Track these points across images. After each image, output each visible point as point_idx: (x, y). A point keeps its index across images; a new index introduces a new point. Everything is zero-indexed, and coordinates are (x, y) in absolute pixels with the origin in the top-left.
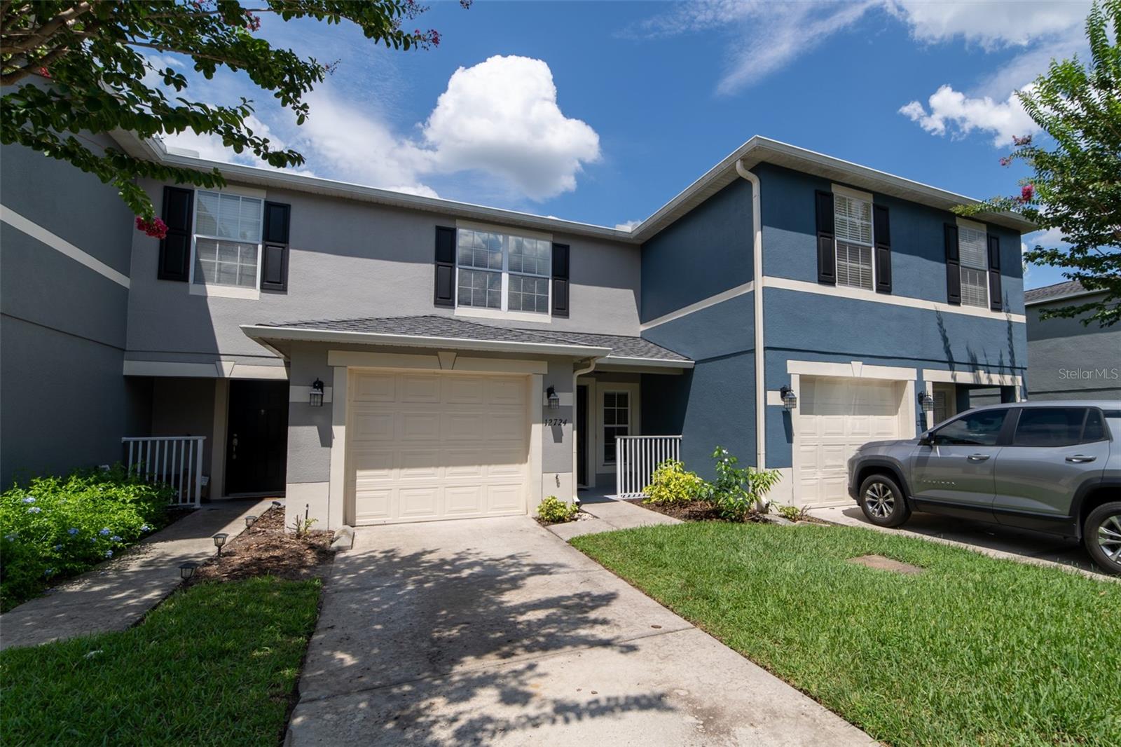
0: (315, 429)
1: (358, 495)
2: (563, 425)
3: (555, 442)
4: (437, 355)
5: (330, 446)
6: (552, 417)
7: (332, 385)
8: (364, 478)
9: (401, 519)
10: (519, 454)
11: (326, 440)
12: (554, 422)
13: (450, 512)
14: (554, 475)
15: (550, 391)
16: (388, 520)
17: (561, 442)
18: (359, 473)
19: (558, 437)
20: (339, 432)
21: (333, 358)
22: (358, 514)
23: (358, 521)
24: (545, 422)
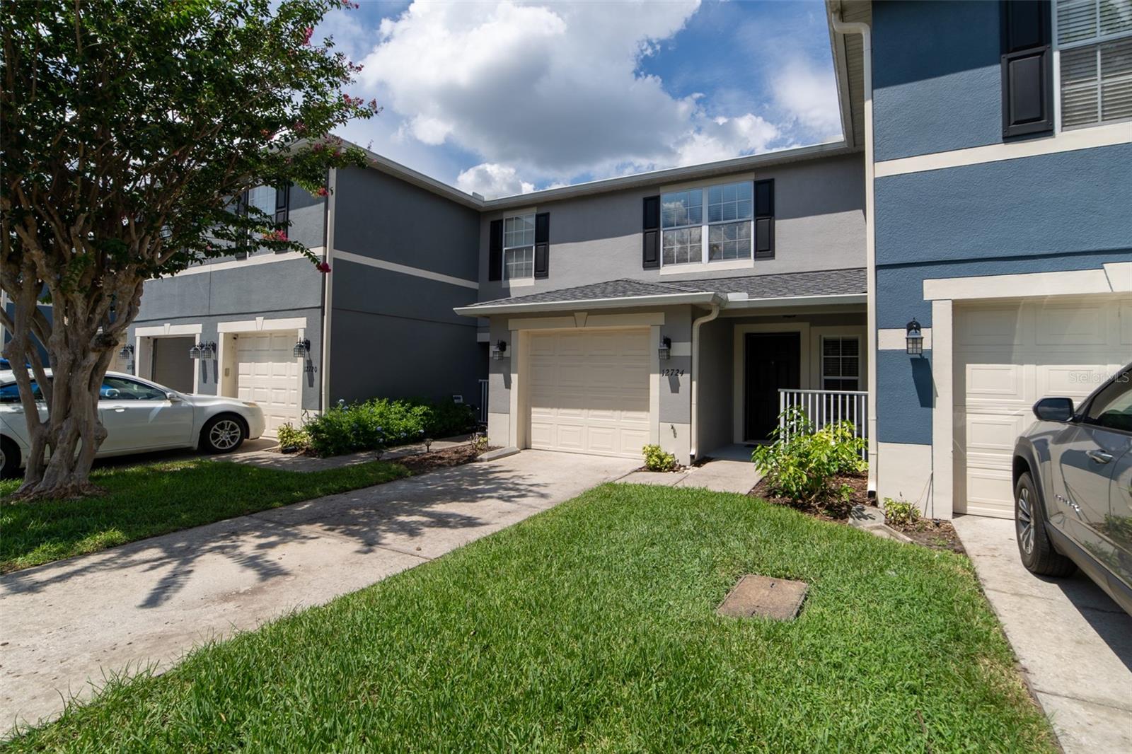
0: (502, 375)
1: (533, 425)
2: (680, 375)
3: (672, 392)
4: (574, 316)
5: (510, 388)
6: (671, 368)
7: (510, 345)
8: (538, 414)
9: (559, 448)
10: (639, 402)
11: (508, 384)
12: (670, 372)
13: (592, 448)
14: (669, 425)
15: (667, 342)
16: (551, 447)
17: (678, 392)
18: (533, 409)
19: (675, 388)
20: (514, 377)
21: (512, 324)
22: (533, 440)
23: (533, 446)
24: (662, 372)
